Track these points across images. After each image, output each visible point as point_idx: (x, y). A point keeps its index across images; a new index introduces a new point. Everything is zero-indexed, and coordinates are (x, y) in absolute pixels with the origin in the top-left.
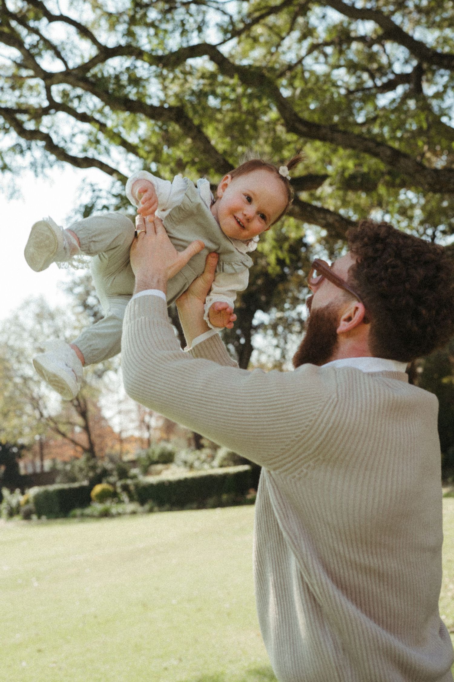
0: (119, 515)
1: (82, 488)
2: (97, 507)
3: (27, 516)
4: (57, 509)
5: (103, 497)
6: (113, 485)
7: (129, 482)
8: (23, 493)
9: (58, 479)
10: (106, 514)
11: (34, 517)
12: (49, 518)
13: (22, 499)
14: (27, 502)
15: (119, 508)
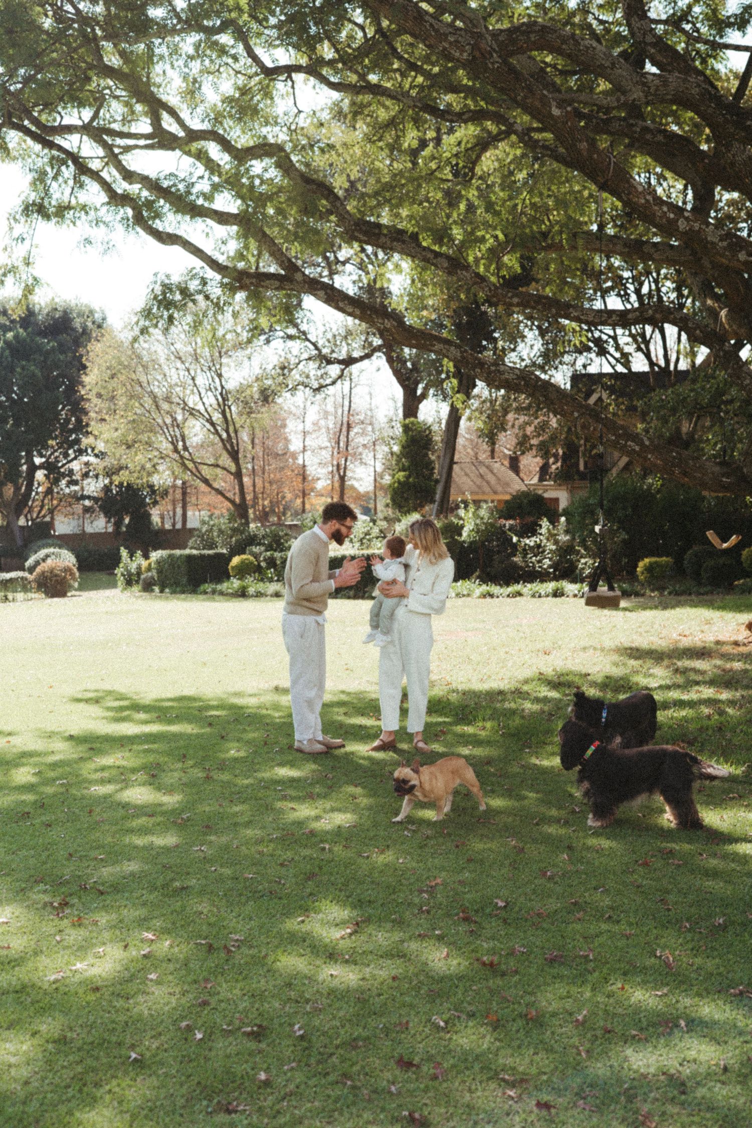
0: (259, 595)
1: (219, 556)
2: (236, 583)
3: (148, 587)
4: (184, 580)
5: (243, 571)
6: (256, 556)
7: (277, 555)
8: (146, 556)
9: (191, 543)
10: (242, 594)
11: (157, 589)
12: (174, 592)
13: (144, 564)
14: (149, 569)
15: (261, 587)
